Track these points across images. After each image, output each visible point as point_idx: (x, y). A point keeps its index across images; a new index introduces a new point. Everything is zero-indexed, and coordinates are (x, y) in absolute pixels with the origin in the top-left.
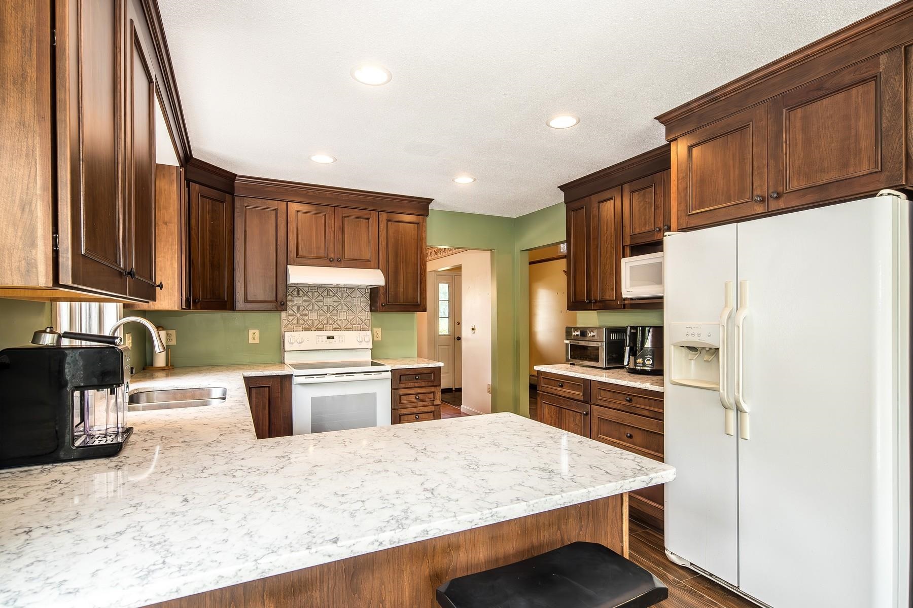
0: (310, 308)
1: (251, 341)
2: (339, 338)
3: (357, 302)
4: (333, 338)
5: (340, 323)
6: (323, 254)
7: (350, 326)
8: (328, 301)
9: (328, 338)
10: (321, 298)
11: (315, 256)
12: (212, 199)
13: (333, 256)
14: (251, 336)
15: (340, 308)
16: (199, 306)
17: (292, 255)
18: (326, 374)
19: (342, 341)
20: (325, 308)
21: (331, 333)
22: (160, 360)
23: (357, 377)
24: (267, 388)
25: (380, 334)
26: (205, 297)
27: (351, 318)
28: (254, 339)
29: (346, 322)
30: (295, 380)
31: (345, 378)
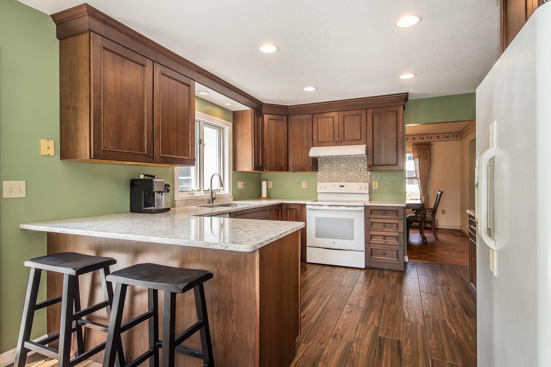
0: (333, 169)
1: (303, 187)
2: (347, 187)
3: (361, 165)
4: (343, 186)
5: (350, 178)
6: (331, 139)
7: (356, 180)
8: (343, 165)
9: (341, 186)
10: (339, 164)
11: (328, 141)
12: (275, 120)
13: (337, 140)
14: (303, 185)
15: (350, 169)
16: (268, 169)
17: (315, 141)
18: (323, 205)
19: (349, 188)
20: (341, 170)
21: (342, 184)
22: (264, 194)
23: (341, 208)
24: (295, 210)
25: (377, 185)
26: (272, 165)
27: (357, 175)
28: (304, 186)
29: (354, 178)
30: (307, 207)
31: (334, 208)
